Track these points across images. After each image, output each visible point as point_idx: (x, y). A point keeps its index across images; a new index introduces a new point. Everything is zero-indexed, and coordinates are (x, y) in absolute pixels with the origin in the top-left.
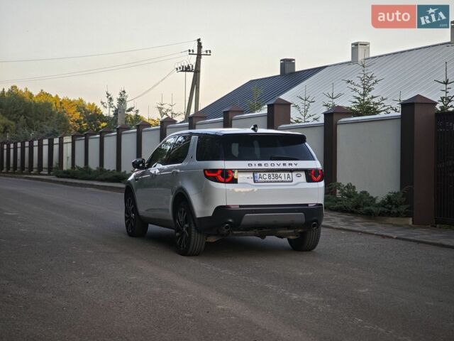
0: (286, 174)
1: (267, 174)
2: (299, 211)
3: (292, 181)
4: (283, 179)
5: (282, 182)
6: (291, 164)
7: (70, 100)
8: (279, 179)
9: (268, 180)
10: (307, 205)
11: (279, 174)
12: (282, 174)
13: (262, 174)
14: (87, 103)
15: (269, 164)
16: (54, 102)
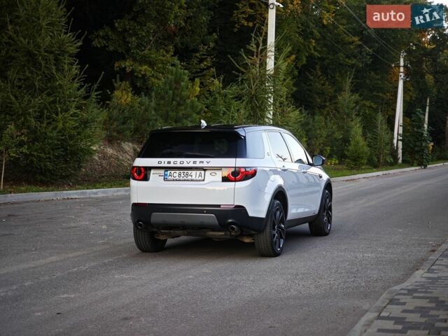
0: (198, 172)
1: (178, 172)
2: (208, 212)
3: (204, 180)
4: (194, 178)
5: (192, 180)
6: (203, 162)
8: (189, 178)
9: (177, 178)
10: (219, 206)
11: (189, 172)
12: (194, 173)
13: (172, 172)
15: (177, 162)
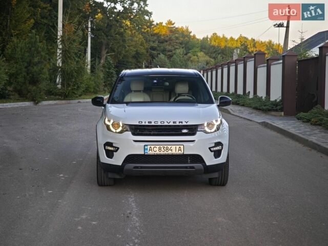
7: (261, 42)
14: (275, 43)
16: (249, 44)
